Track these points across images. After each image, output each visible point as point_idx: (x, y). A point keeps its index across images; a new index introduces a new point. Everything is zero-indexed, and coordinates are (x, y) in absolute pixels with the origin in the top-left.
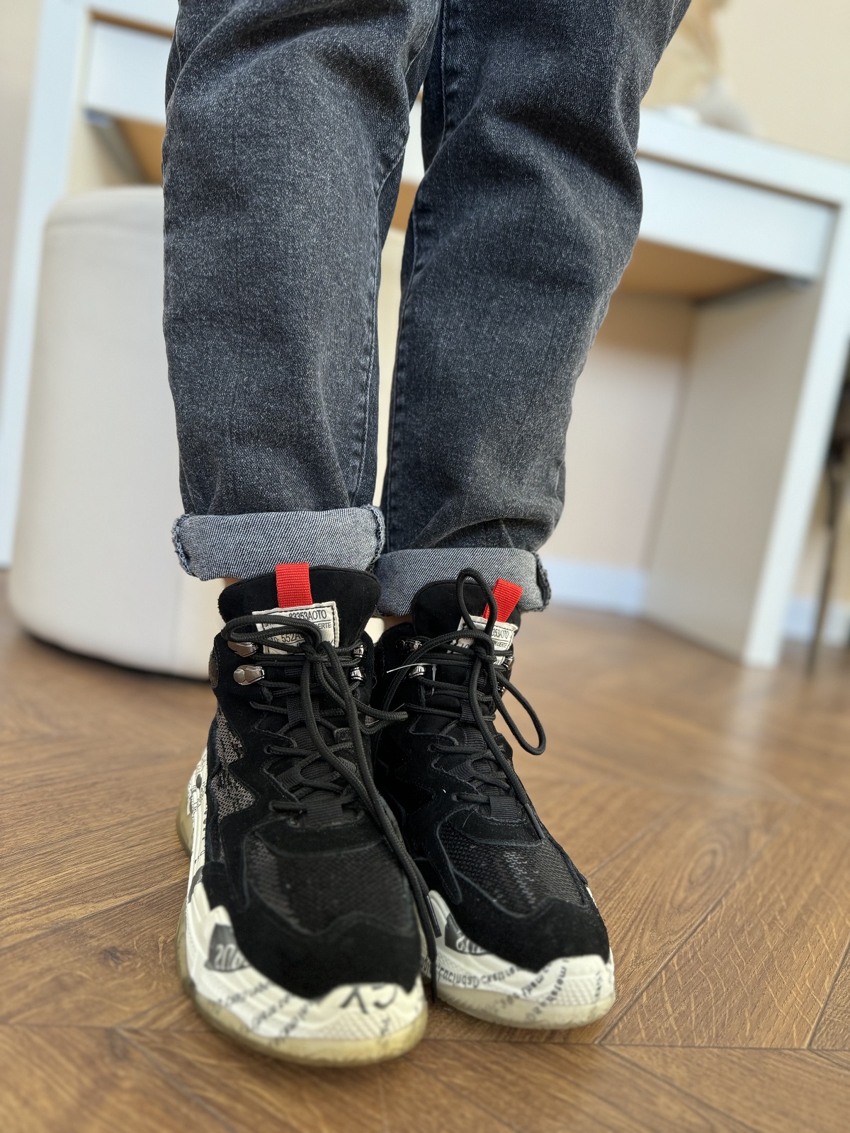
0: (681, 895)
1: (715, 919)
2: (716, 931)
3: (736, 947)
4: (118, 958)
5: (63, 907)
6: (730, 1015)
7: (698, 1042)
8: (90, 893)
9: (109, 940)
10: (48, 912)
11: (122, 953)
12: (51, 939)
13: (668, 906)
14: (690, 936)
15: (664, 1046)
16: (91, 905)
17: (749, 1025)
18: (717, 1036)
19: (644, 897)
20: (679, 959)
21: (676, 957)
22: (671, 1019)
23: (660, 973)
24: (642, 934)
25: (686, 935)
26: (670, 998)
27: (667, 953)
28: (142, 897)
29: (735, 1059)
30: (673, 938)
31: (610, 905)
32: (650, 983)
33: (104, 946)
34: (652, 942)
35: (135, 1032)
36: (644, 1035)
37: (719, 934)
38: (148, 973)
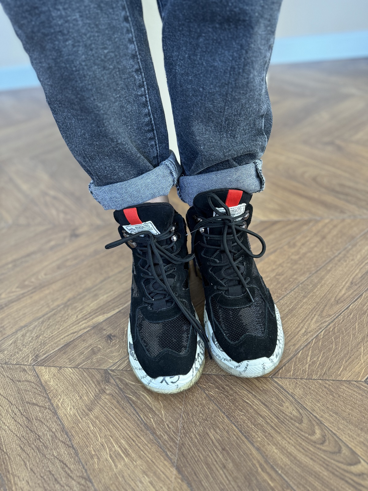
0: (343, 292)
1: (354, 307)
2: (351, 314)
3: (357, 324)
4: (111, 339)
5: (97, 316)
6: (335, 363)
7: (314, 377)
8: (106, 309)
9: (109, 331)
10: (93, 319)
11: (113, 336)
12: (93, 331)
13: (333, 300)
14: (337, 317)
15: (298, 378)
16: (105, 315)
17: (342, 368)
18: (324, 374)
19: (323, 295)
20: (325, 332)
21: (324, 331)
22: (307, 365)
23: (313, 340)
24: (313, 318)
25: (335, 317)
26: (311, 353)
27: (320, 328)
28: (122, 309)
29: (327, 386)
30: (327, 319)
31: (304, 301)
32: (306, 345)
33: (108, 334)
34: (317, 322)
35: (112, 371)
36: (292, 373)
37: (352, 316)
38: (120, 345)
